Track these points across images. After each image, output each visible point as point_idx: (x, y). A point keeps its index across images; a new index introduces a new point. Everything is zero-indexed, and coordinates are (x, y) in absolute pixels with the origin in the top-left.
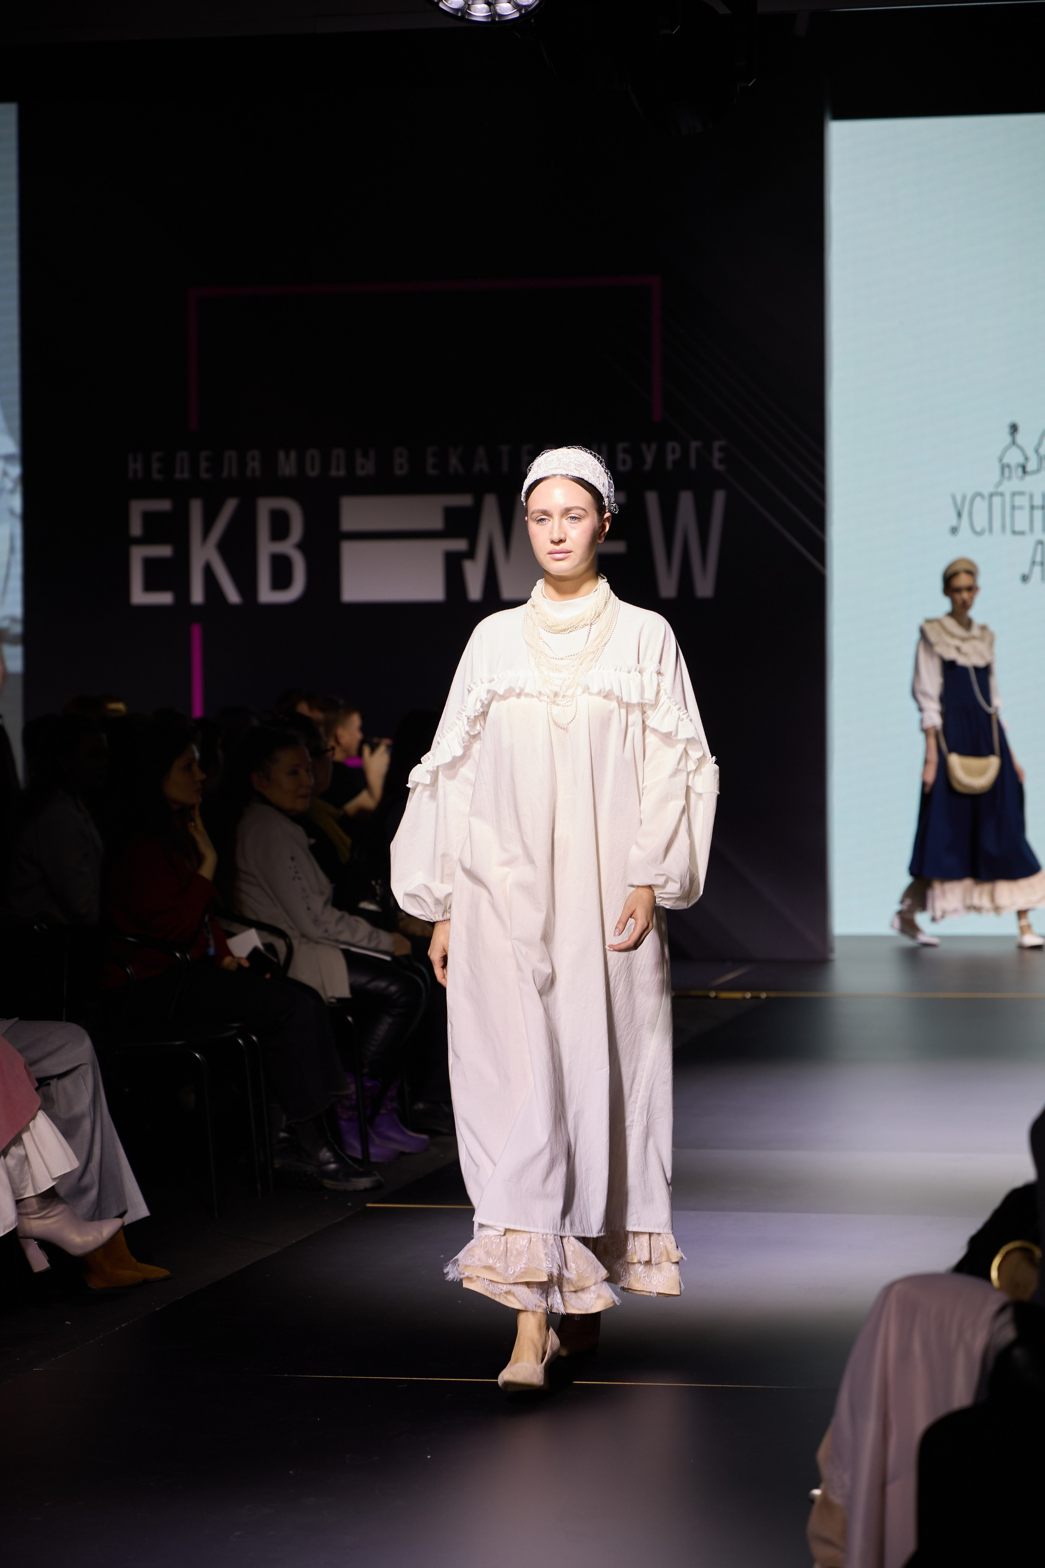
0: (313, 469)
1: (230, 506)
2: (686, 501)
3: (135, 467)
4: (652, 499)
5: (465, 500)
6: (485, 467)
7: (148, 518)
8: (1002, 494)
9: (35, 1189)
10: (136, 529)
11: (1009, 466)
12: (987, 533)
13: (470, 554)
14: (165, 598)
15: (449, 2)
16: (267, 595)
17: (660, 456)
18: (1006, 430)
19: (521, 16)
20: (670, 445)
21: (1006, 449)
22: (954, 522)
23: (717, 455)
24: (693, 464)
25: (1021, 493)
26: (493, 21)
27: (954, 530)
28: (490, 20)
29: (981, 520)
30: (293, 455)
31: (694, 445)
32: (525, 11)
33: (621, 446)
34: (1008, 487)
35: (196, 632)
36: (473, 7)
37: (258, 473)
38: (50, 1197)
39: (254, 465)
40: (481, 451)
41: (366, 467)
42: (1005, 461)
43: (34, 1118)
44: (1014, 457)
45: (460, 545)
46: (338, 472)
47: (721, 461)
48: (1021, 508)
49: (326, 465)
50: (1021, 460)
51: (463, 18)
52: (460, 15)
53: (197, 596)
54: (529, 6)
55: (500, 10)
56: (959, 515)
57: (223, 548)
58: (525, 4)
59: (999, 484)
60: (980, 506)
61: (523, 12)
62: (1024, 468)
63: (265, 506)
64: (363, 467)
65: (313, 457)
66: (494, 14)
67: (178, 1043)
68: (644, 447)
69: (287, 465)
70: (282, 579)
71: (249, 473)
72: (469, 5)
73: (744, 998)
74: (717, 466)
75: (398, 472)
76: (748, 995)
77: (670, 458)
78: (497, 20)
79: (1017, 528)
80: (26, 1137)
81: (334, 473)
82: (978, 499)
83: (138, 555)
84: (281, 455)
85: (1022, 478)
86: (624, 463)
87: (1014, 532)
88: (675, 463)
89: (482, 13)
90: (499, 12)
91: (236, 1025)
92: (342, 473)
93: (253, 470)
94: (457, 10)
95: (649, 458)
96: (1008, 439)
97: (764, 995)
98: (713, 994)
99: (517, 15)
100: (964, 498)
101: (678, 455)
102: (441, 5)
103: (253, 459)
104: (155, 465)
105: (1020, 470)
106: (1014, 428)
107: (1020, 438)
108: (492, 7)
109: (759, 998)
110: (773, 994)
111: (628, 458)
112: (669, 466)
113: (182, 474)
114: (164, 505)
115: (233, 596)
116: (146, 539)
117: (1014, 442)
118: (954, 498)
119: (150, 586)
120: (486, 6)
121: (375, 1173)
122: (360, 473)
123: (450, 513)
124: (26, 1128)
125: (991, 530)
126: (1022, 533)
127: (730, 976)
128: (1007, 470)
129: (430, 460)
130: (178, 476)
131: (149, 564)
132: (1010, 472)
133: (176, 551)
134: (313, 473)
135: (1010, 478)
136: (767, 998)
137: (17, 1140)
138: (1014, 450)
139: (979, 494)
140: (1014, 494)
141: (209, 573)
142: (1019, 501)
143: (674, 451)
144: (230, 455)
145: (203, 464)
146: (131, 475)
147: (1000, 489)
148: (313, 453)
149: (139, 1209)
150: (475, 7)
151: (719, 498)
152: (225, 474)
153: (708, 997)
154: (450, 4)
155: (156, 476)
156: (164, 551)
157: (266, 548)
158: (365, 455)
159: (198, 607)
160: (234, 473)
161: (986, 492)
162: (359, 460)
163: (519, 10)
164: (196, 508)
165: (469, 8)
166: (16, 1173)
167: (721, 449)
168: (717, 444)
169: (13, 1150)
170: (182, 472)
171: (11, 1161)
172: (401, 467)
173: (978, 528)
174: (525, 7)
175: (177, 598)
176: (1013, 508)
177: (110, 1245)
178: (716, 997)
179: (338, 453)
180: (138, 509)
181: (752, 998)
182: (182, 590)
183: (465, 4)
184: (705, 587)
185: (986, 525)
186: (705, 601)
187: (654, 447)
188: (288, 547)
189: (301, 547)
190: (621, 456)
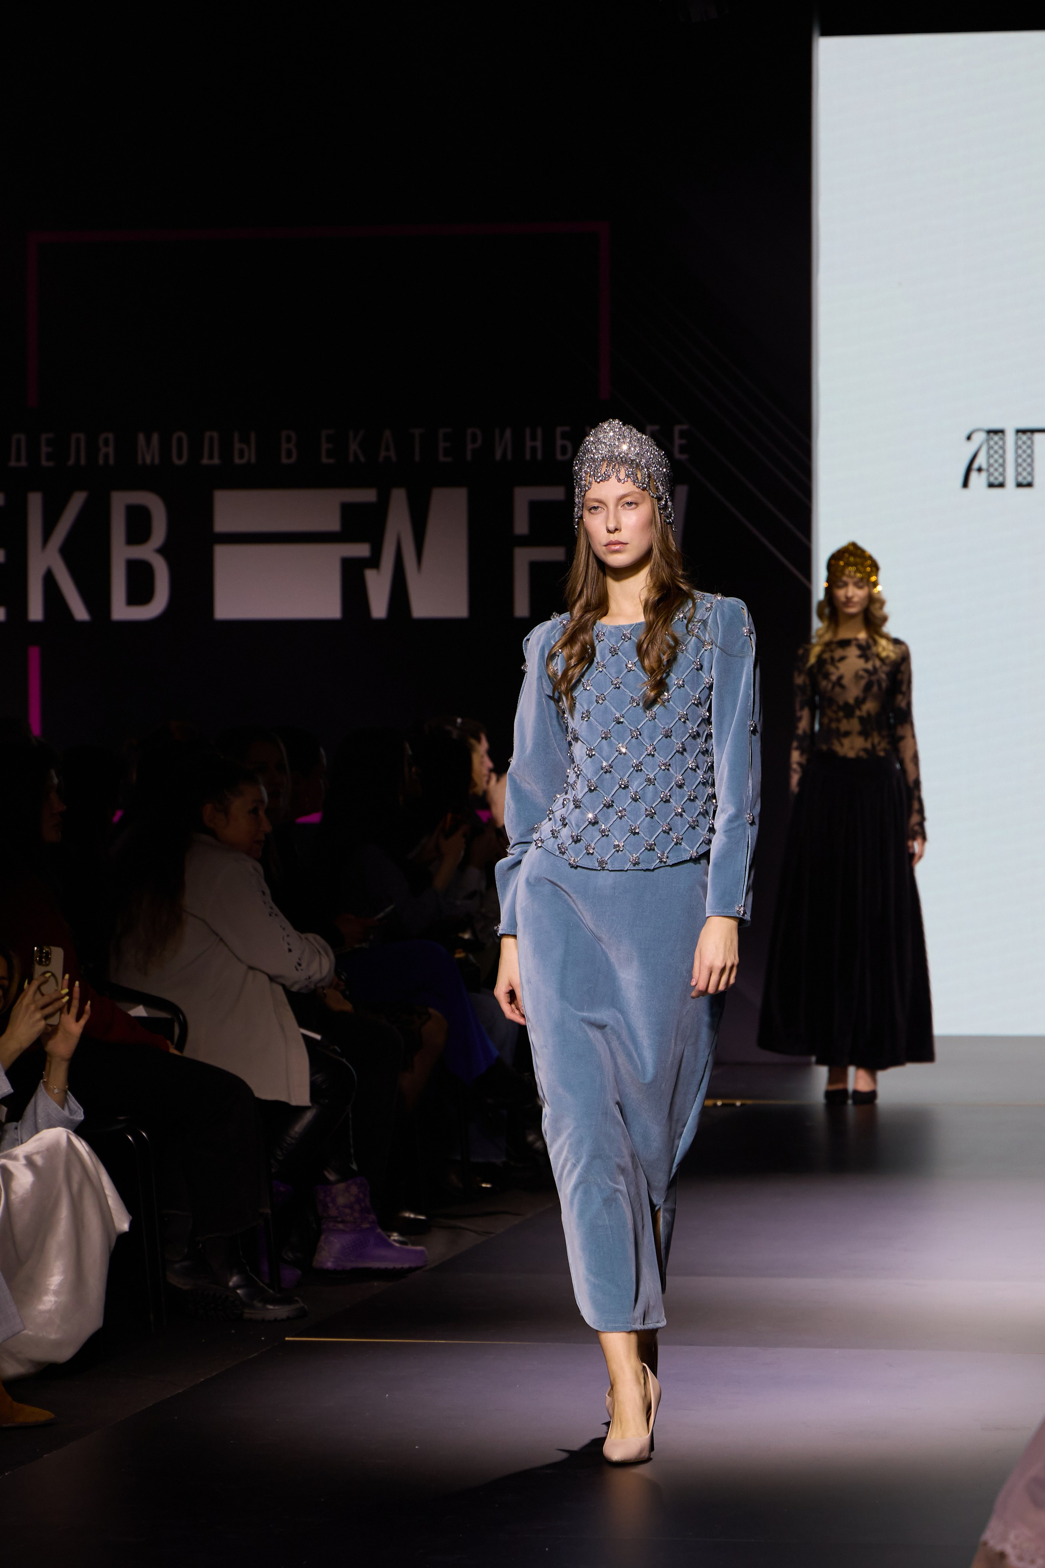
0: (180, 457)
1: (78, 500)
5: (368, 496)
6: (392, 454)
13: (374, 562)
16: (121, 611)
23: (677, 442)
30: (155, 438)
33: (559, 430)
35: (34, 654)
37: (112, 460)
39: (107, 451)
40: (387, 433)
41: (245, 454)
45: (362, 550)
46: (211, 460)
47: (682, 450)
49: (196, 451)
53: (36, 612)
57: (68, 552)
63: (120, 501)
64: (241, 456)
65: (180, 440)
69: (148, 451)
70: (140, 592)
71: (101, 461)
73: (715, 1105)
74: (678, 455)
75: (285, 460)
76: (719, 1103)
81: (205, 461)
84: (141, 437)
86: (564, 450)
92: (216, 461)
93: (106, 456)
97: (738, 1103)
103: (106, 443)
109: (734, 1105)
110: (749, 1102)
111: (569, 445)
113: (18, 462)
115: (80, 613)
121: (296, 1298)
122: (238, 461)
123: (347, 510)
129: (325, 446)
130: (13, 463)
133: (10, 555)
134: (180, 461)
136: (742, 1105)
141: (49, 580)
144: (78, 438)
145: (44, 449)
148: (180, 436)
151: (681, 494)
152: (71, 462)
157: (121, 553)
158: (245, 439)
159: (36, 624)
160: (83, 462)
162: (237, 446)
164: (35, 502)
167: (682, 434)
168: (677, 429)
170: (18, 459)
172: (289, 454)
175: (10, 614)
179: (212, 436)
181: (723, 1105)
182: (17, 604)
188: (147, 552)
189: (161, 551)
190: (559, 442)
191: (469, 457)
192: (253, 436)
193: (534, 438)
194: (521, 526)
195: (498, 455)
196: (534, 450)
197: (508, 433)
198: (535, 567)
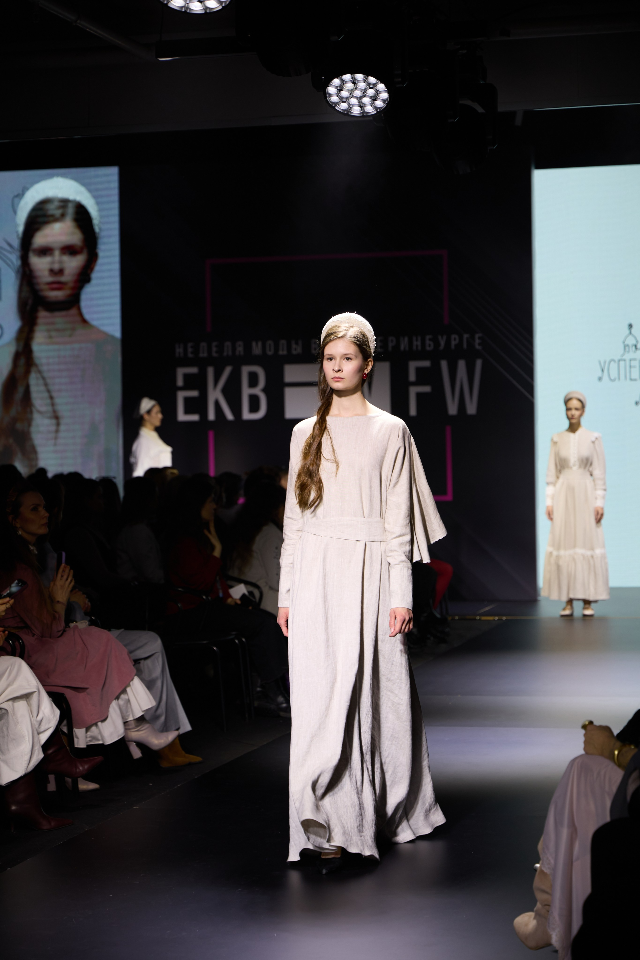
0: (270, 350)
1: (228, 370)
2: (462, 365)
3: (179, 351)
4: (444, 364)
7: (186, 377)
8: (625, 360)
9: (133, 716)
10: (180, 382)
11: (628, 346)
12: (617, 380)
14: (195, 418)
15: (340, 106)
16: (247, 415)
17: (448, 342)
18: (626, 327)
19: (377, 112)
20: (453, 336)
21: (627, 337)
22: (599, 374)
23: (477, 341)
24: (465, 346)
25: (635, 359)
26: (363, 115)
27: (600, 379)
28: (361, 115)
29: (614, 374)
30: (260, 344)
31: (466, 336)
32: (379, 110)
33: (428, 337)
34: (627, 357)
35: (211, 435)
36: (353, 109)
37: (242, 353)
38: (141, 720)
39: (240, 349)
41: (297, 349)
42: (626, 343)
43: (132, 680)
44: (631, 341)
46: (283, 352)
47: (479, 344)
48: (635, 367)
49: (277, 349)
50: (634, 342)
51: (347, 114)
52: (346, 113)
53: (211, 416)
54: (381, 108)
55: (367, 110)
56: (603, 371)
57: (225, 392)
58: (379, 107)
59: (623, 355)
60: (614, 366)
61: (378, 111)
62: (636, 346)
63: (246, 370)
64: (295, 349)
65: (270, 345)
66: (363, 112)
67: (205, 642)
68: (440, 337)
69: (257, 349)
70: (254, 406)
71: (237, 353)
72: (351, 107)
73: (494, 620)
74: (477, 347)
76: (496, 618)
77: (453, 343)
78: (365, 115)
79: (633, 377)
80: (128, 689)
81: (281, 353)
82: (612, 363)
83: (181, 396)
84: (254, 344)
85: (635, 352)
86: (430, 346)
87: (631, 379)
88: (456, 345)
89: (357, 111)
90: (366, 111)
91: (234, 633)
92: (285, 352)
93: (240, 352)
94: (344, 110)
95: (442, 343)
96: (628, 332)
97: (504, 618)
98: (478, 618)
99: (375, 112)
100: (605, 362)
101: (457, 341)
102: (336, 108)
103: (240, 346)
104: (190, 350)
105: (634, 347)
106: (630, 326)
107: (633, 330)
108: (362, 108)
109: (502, 620)
110: (509, 618)
111: (432, 344)
112: (453, 347)
113: (203, 354)
114: (194, 370)
115: (230, 416)
116: (185, 388)
117: (630, 333)
118: (600, 362)
119: (187, 411)
120: (359, 108)
122: (294, 352)
124: (129, 685)
125: (619, 378)
126: (635, 380)
127: (487, 609)
128: (627, 348)
130: (201, 355)
131: (187, 400)
132: (629, 348)
133: (201, 393)
134: (270, 353)
135: (629, 352)
136: (506, 619)
137: (124, 691)
138: (630, 337)
139: (613, 360)
140: (631, 360)
141: (217, 405)
142: (633, 363)
143: (455, 339)
144: (228, 344)
145: (214, 349)
146: (177, 355)
147: (624, 357)
148: (270, 343)
149: (186, 726)
150: (354, 109)
151: (479, 363)
152: (225, 354)
153: (476, 619)
154: (341, 107)
155: (190, 355)
156: (194, 394)
157: (246, 392)
158: (297, 343)
159: (211, 422)
160: (230, 353)
161: (616, 359)
162: (294, 346)
163: (376, 110)
164: (210, 371)
165: (350, 109)
166: (124, 708)
167: (479, 338)
168: (477, 336)
169: (123, 696)
171: (121, 702)
173: (612, 378)
174: (379, 108)
175: (201, 417)
176: (631, 367)
177: (171, 746)
178: (480, 619)
179: (283, 342)
180: (181, 372)
181: (498, 619)
182: (204, 413)
183: (349, 107)
184: (471, 409)
185: (616, 376)
186: (472, 416)
187: (445, 337)
188: (258, 391)
189: (264, 390)
190: (428, 342)
191: (390, 349)
192: (300, 342)
193: (417, 340)
194: (412, 377)
195: (402, 348)
196: (417, 346)
197: (406, 339)
198: (419, 395)
